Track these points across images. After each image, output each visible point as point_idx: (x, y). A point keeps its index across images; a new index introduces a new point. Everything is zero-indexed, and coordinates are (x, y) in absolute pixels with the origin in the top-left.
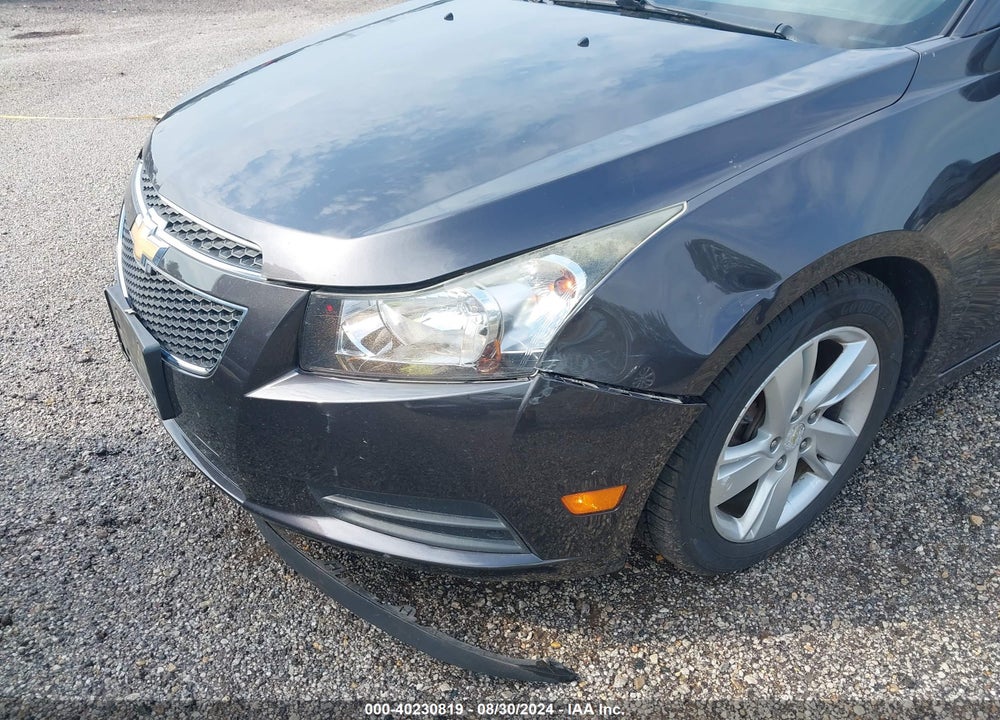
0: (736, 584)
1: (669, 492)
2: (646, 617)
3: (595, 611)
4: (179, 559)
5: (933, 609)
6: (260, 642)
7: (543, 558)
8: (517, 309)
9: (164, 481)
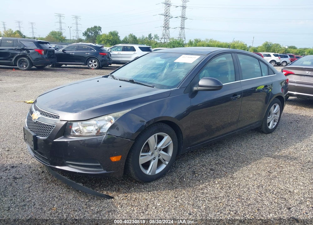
0: (148, 185)
1: (131, 159)
2: (129, 190)
3: (119, 189)
4: (31, 184)
5: (184, 188)
6: (49, 195)
7: (107, 171)
8: (103, 126)
9: (28, 171)
